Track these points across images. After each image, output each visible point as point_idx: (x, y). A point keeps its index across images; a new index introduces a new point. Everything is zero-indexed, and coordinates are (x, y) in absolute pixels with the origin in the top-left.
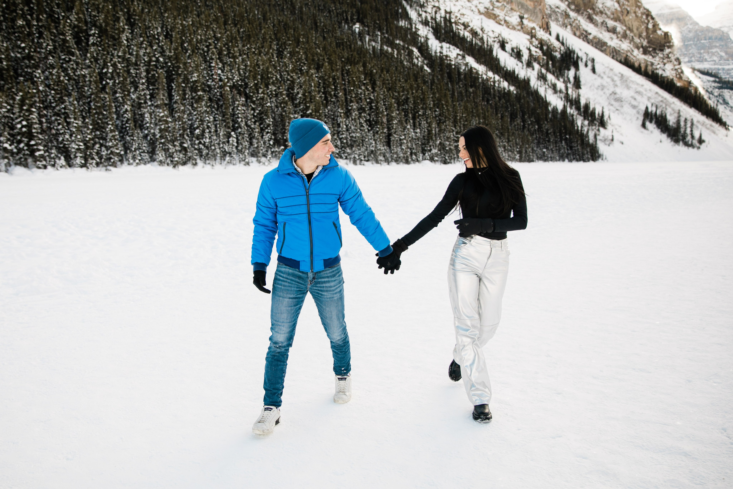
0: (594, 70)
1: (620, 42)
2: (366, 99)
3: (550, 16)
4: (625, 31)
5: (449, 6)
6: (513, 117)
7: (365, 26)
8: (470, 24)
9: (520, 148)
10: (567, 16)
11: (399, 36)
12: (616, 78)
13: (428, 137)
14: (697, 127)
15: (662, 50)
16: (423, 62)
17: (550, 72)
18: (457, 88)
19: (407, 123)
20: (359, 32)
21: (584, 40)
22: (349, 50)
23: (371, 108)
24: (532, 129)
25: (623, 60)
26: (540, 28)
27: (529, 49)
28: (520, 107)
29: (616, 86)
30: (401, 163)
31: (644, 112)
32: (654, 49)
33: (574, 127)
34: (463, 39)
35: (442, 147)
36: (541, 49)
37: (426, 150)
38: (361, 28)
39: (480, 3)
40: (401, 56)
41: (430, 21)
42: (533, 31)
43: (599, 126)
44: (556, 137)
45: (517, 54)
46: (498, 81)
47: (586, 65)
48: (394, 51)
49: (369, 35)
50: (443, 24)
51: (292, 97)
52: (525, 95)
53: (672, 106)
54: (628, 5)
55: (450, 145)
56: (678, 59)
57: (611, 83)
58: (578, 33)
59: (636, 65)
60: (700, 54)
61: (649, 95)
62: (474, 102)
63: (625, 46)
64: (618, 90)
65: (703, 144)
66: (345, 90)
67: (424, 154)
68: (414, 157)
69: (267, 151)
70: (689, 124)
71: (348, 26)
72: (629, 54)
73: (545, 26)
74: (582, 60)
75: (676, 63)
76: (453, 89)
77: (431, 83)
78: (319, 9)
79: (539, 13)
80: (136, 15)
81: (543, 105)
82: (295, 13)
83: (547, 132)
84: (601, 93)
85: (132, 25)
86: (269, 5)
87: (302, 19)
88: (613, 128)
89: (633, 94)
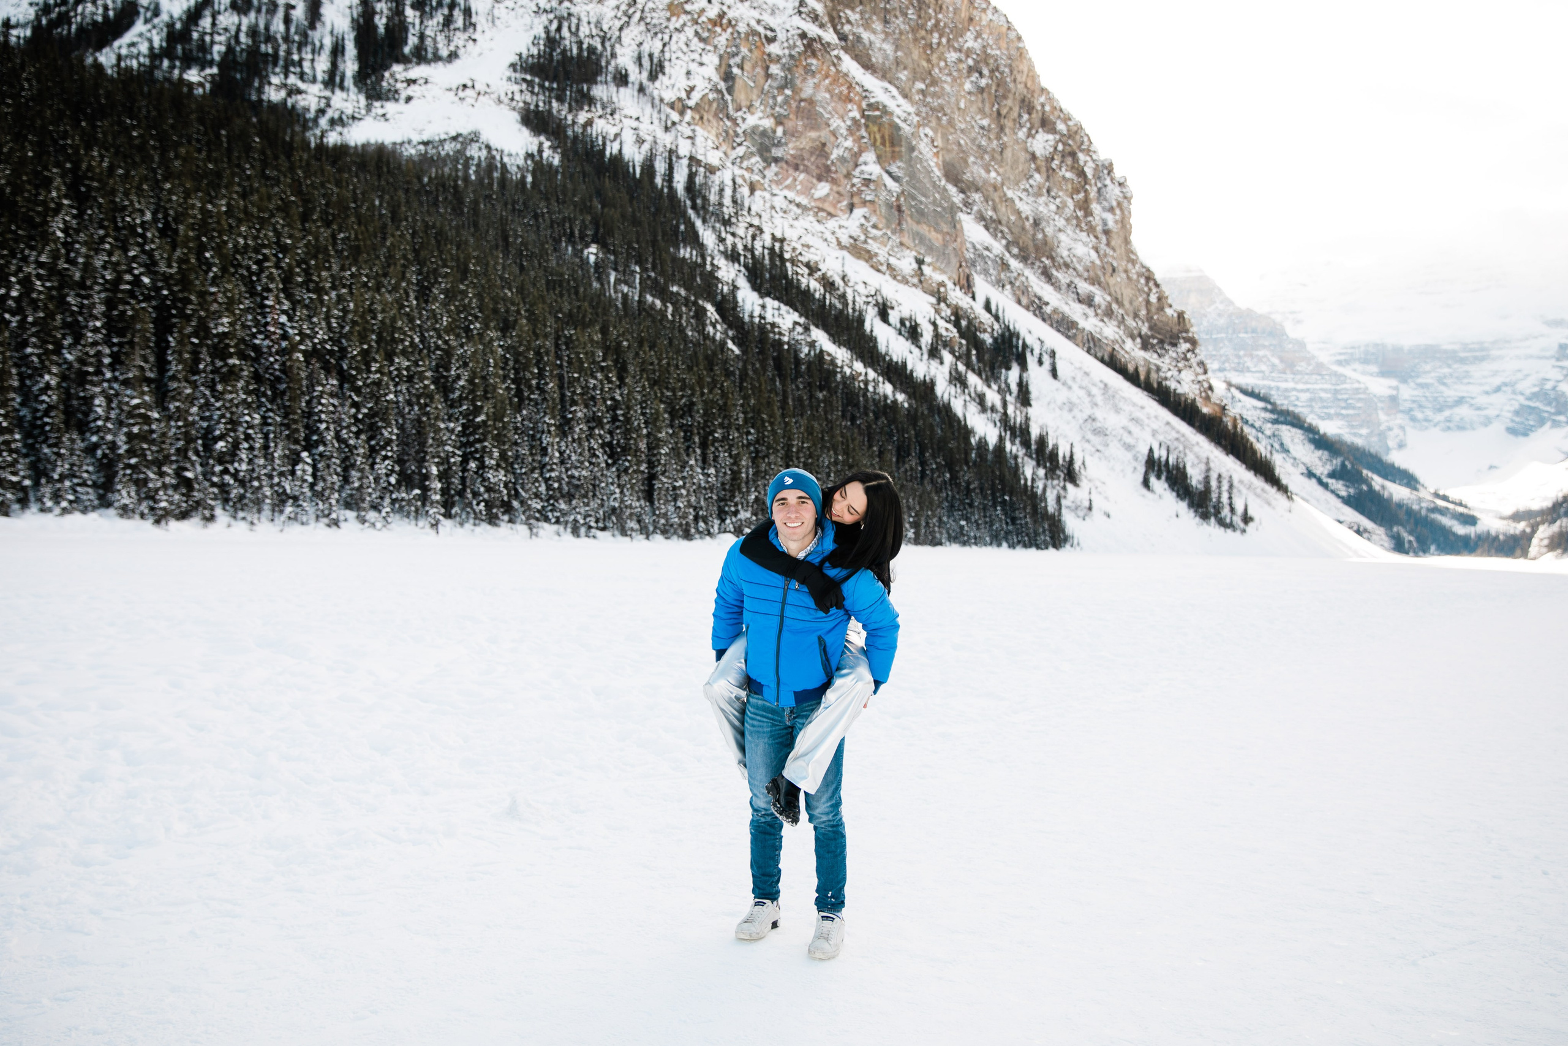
0: (1054, 373)
1: (1101, 324)
2: (604, 400)
3: (974, 264)
4: (1110, 304)
5: (780, 226)
6: (902, 453)
7: (609, 251)
8: (820, 267)
9: (916, 515)
10: (1005, 266)
11: (677, 277)
12: (1095, 391)
13: (732, 485)
14: (1239, 491)
15: (1174, 345)
16: (725, 333)
17: (973, 370)
18: (792, 390)
19: (688, 455)
20: (596, 263)
21: (1035, 315)
22: (573, 296)
23: (615, 419)
24: (939, 480)
25: (1106, 358)
26: (955, 284)
27: (934, 324)
28: (917, 436)
29: (1096, 405)
30: (675, 537)
31: (1146, 458)
32: (1161, 342)
33: (1019, 480)
34: (807, 294)
36: (957, 324)
37: (726, 513)
38: (601, 255)
39: (840, 227)
40: (681, 317)
41: (742, 252)
42: (942, 289)
43: (1065, 480)
44: (985, 497)
45: (912, 332)
46: (874, 380)
47: (1040, 363)
48: (666, 307)
49: (616, 270)
50: (767, 261)
51: (444, 386)
52: (926, 412)
53: (1196, 449)
54: (1113, 257)
56: (1201, 364)
57: (1087, 400)
58: (1024, 301)
59: (1131, 368)
60: (1239, 357)
61: (1155, 426)
62: (827, 419)
63: (1109, 331)
64: (1099, 414)
65: (1251, 524)
66: (561, 377)
67: (723, 521)
68: (701, 524)
69: (381, 498)
70: (1225, 486)
71: (574, 248)
72: (1117, 347)
73: (964, 282)
74: (1032, 351)
75: (1200, 370)
76: (785, 392)
77: (740, 376)
78: (514, 210)
79: (952, 256)
80: (92, 179)
81: (959, 433)
82: (462, 213)
83: (967, 488)
84: (1069, 416)
85: (81, 200)
86: (407, 191)
87: (476, 225)
88: (1090, 485)
89: (1125, 422)
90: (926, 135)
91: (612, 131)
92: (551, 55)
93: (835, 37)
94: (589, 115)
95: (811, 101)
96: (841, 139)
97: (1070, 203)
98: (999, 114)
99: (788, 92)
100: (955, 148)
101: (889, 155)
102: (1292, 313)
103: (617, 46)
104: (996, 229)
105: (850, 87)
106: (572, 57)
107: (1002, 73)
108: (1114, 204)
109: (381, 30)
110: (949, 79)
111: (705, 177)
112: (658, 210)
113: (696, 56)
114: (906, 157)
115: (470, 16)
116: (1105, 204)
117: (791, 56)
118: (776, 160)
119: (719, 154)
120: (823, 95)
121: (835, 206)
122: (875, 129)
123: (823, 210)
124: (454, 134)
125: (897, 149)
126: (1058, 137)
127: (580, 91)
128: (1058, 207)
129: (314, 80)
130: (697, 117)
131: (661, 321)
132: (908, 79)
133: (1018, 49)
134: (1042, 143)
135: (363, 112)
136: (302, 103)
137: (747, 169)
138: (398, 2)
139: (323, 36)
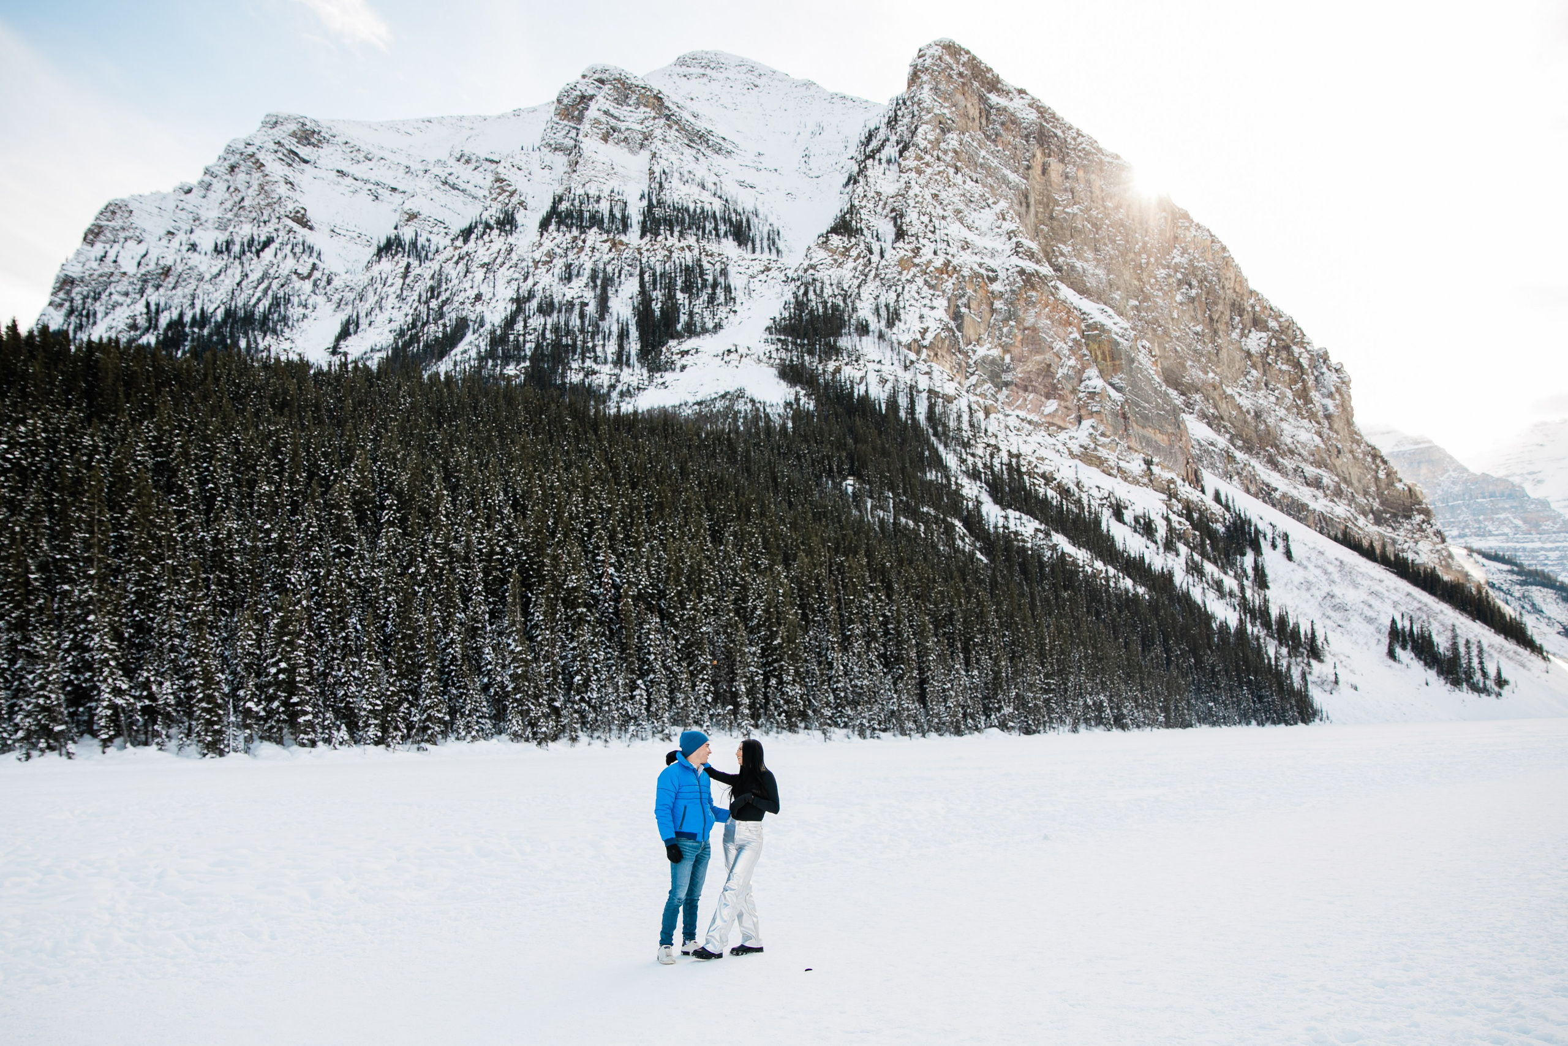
0: (1289, 555)
1: (1331, 504)
2: (877, 617)
3: (1200, 459)
4: (1338, 484)
5: (1015, 443)
6: (1147, 643)
7: (864, 482)
8: (1055, 476)
9: (1165, 700)
10: (1231, 458)
11: (926, 499)
12: (1330, 568)
13: (994, 684)
14: (1490, 655)
15: (1409, 517)
16: (973, 544)
17: (1209, 559)
18: (1039, 592)
19: (953, 660)
20: (854, 493)
21: (1265, 502)
22: (837, 525)
24: (1185, 665)
25: (1340, 536)
26: (1184, 480)
27: (1167, 519)
28: (1159, 626)
29: (1333, 582)
30: (947, 734)
31: (1389, 629)
32: (1395, 516)
33: (1263, 659)
34: (1045, 502)
35: (1021, 701)
36: (1189, 517)
37: (991, 710)
38: (857, 486)
39: (1070, 438)
40: (932, 535)
41: (982, 470)
42: (1172, 486)
43: (1308, 657)
44: (1230, 679)
45: (1146, 528)
46: (1114, 577)
47: (1274, 546)
48: (919, 526)
49: (871, 497)
50: (1006, 476)
52: (1167, 602)
53: (1440, 617)
54: (1337, 439)
55: (1035, 698)
56: (1438, 533)
57: (1324, 578)
58: (1253, 489)
59: (1365, 543)
60: (1479, 522)
61: (1395, 598)
62: (1073, 617)
63: (1340, 510)
64: (1337, 590)
65: (1506, 687)
66: (838, 600)
67: (989, 716)
70: (1474, 652)
71: (833, 481)
72: (1349, 524)
73: (1192, 477)
74: (1265, 536)
75: (1438, 540)
77: (991, 585)
78: (779, 453)
79: (1179, 454)
80: (459, 471)
81: (1200, 619)
83: (1213, 670)
84: (1308, 595)
85: (454, 489)
88: (1335, 660)
89: (1364, 596)
90: (1143, 347)
91: (858, 375)
92: (800, 316)
93: (1051, 269)
94: (837, 364)
95: (1034, 329)
96: (1064, 359)
97: (1289, 394)
98: (1211, 319)
99: (1012, 323)
100: (1172, 354)
101: (1110, 368)
102: (1530, 474)
103: (857, 301)
104: (1218, 425)
105: (1069, 312)
106: (819, 316)
107: (1211, 282)
108: (1333, 389)
109: (658, 313)
110: (1160, 293)
111: (944, 406)
112: (904, 441)
113: (927, 301)
114: (1126, 369)
115: (730, 292)
116: (1324, 390)
117: (1013, 291)
118: (1007, 384)
119: (955, 384)
120: (1045, 322)
121: (1064, 420)
122: (1096, 347)
123: (1053, 424)
124: (723, 393)
125: (1117, 362)
126: (1270, 334)
127: (828, 344)
128: (1277, 398)
129: (606, 362)
130: (932, 354)
131: (915, 539)
132: (1122, 298)
133: (1224, 258)
134: (1255, 341)
135: (646, 383)
136: (597, 382)
137: (981, 395)
138: (670, 288)
139: (611, 325)
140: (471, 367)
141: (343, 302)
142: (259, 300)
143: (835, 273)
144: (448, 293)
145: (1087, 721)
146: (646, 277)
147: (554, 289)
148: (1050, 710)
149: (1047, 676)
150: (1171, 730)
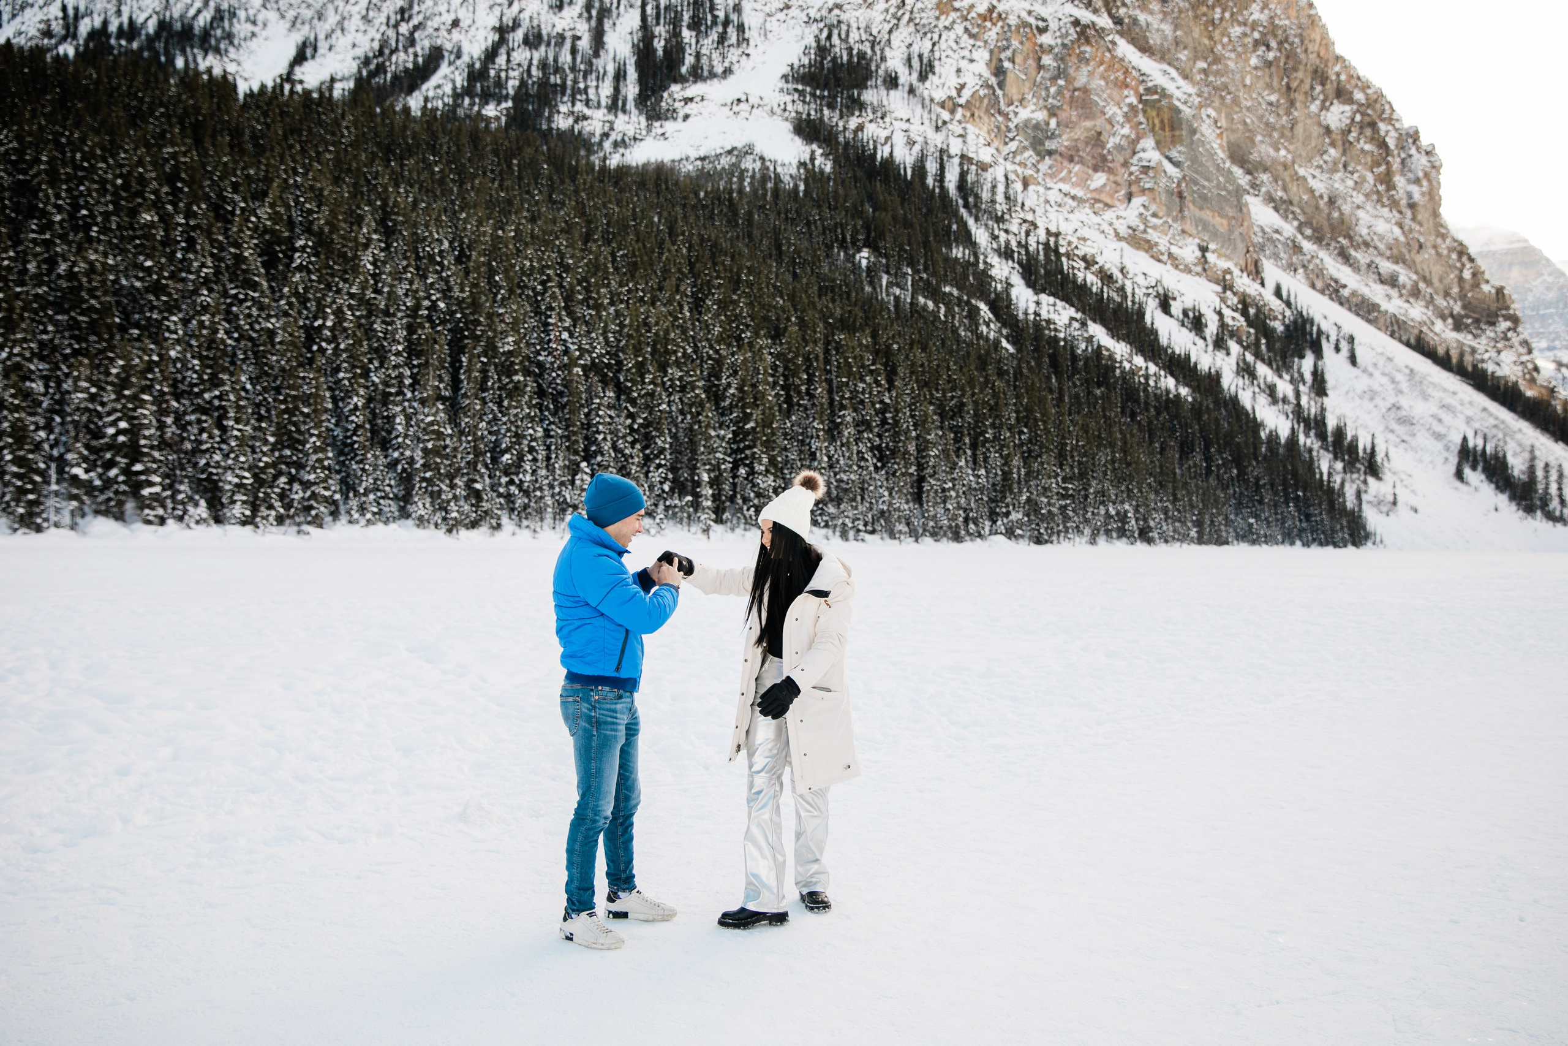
0: (1353, 360)
1: (1406, 305)
2: (874, 404)
3: (1262, 248)
4: (1416, 283)
5: (1054, 220)
6: (1186, 450)
7: (880, 255)
8: (1097, 260)
9: (1200, 514)
10: (1297, 249)
11: (949, 278)
12: (1399, 377)
13: (1003, 486)
15: (1492, 324)
16: (1000, 331)
17: (1263, 360)
18: (1069, 388)
19: (958, 456)
20: (868, 267)
21: (1331, 299)
22: (845, 301)
23: (884, 422)
24: (1226, 476)
25: (1413, 341)
26: (1242, 271)
27: (1220, 314)
28: (1201, 431)
29: (1401, 392)
30: (945, 540)
31: (1458, 447)
32: (1477, 321)
33: (1314, 474)
34: (1083, 289)
35: (1032, 507)
36: (1244, 313)
37: (997, 514)
38: (872, 259)
39: (1118, 217)
40: (953, 317)
41: (1016, 249)
42: (1228, 277)
43: (1365, 473)
44: (1276, 494)
45: (1196, 323)
46: (1155, 375)
47: (1337, 349)
48: (939, 308)
49: (887, 273)
50: (1042, 257)
51: (715, 395)
52: (1211, 406)
53: (1518, 436)
54: (1419, 232)
55: (1049, 504)
56: (1525, 343)
57: (1390, 387)
58: (1319, 284)
59: (1441, 351)
61: (1469, 412)
62: (1105, 416)
63: (1416, 312)
64: (1404, 402)
66: (829, 382)
67: (994, 522)
68: (972, 526)
69: (656, 505)
70: (1554, 476)
71: (846, 253)
72: (1424, 329)
73: (1251, 268)
74: (1328, 338)
75: (1523, 351)
76: (1061, 390)
77: (1014, 375)
78: (787, 218)
79: (1239, 241)
80: (397, 214)
81: (1248, 426)
82: (737, 225)
83: (1257, 484)
84: (1370, 406)
85: (388, 233)
86: (684, 206)
87: (750, 236)
88: (1395, 478)
89: (1434, 409)
90: (1209, 116)
91: (883, 134)
92: (822, 63)
93: (1110, 21)
94: (860, 120)
95: (1085, 90)
96: (1117, 127)
97: (1370, 178)
98: (1289, 88)
99: (1061, 82)
100: (1241, 127)
101: (1169, 140)
103: (887, 49)
104: (1286, 211)
105: (1126, 72)
106: (842, 64)
107: (1292, 44)
108: (1421, 174)
109: (660, 52)
110: (1233, 55)
111: (977, 174)
112: (930, 211)
113: (966, 53)
114: (1187, 141)
115: (743, 32)
116: (1411, 176)
117: (1064, 45)
118: (1050, 153)
119: (991, 150)
120: (1098, 83)
121: (1112, 197)
122: (1154, 113)
123: (1097, 201)
124: (729, 148)
125: (1177, 133)
126: (1355, 107)
127: (851, 97)
128: (1356, 183)
129: (599, 106)
130: (968, 114)
131: (933, 322)
132: (1189, 59)
133: (1310, 16)
134: (1337, 115)
135: (644, 132)
136: (588, 129)
137: (1020, 164)
138: (676, 22)
139: (606, 64)
140: (445, 104)
141: (299, 21)
142: (199, 11)
143: (863, 15)
144: (420, 18)
145: (1108, 533)
146: (649, 9)
147: (543, 19)
148: (1066, 518)
149: (1064, 480)
150: (1204, 548)
